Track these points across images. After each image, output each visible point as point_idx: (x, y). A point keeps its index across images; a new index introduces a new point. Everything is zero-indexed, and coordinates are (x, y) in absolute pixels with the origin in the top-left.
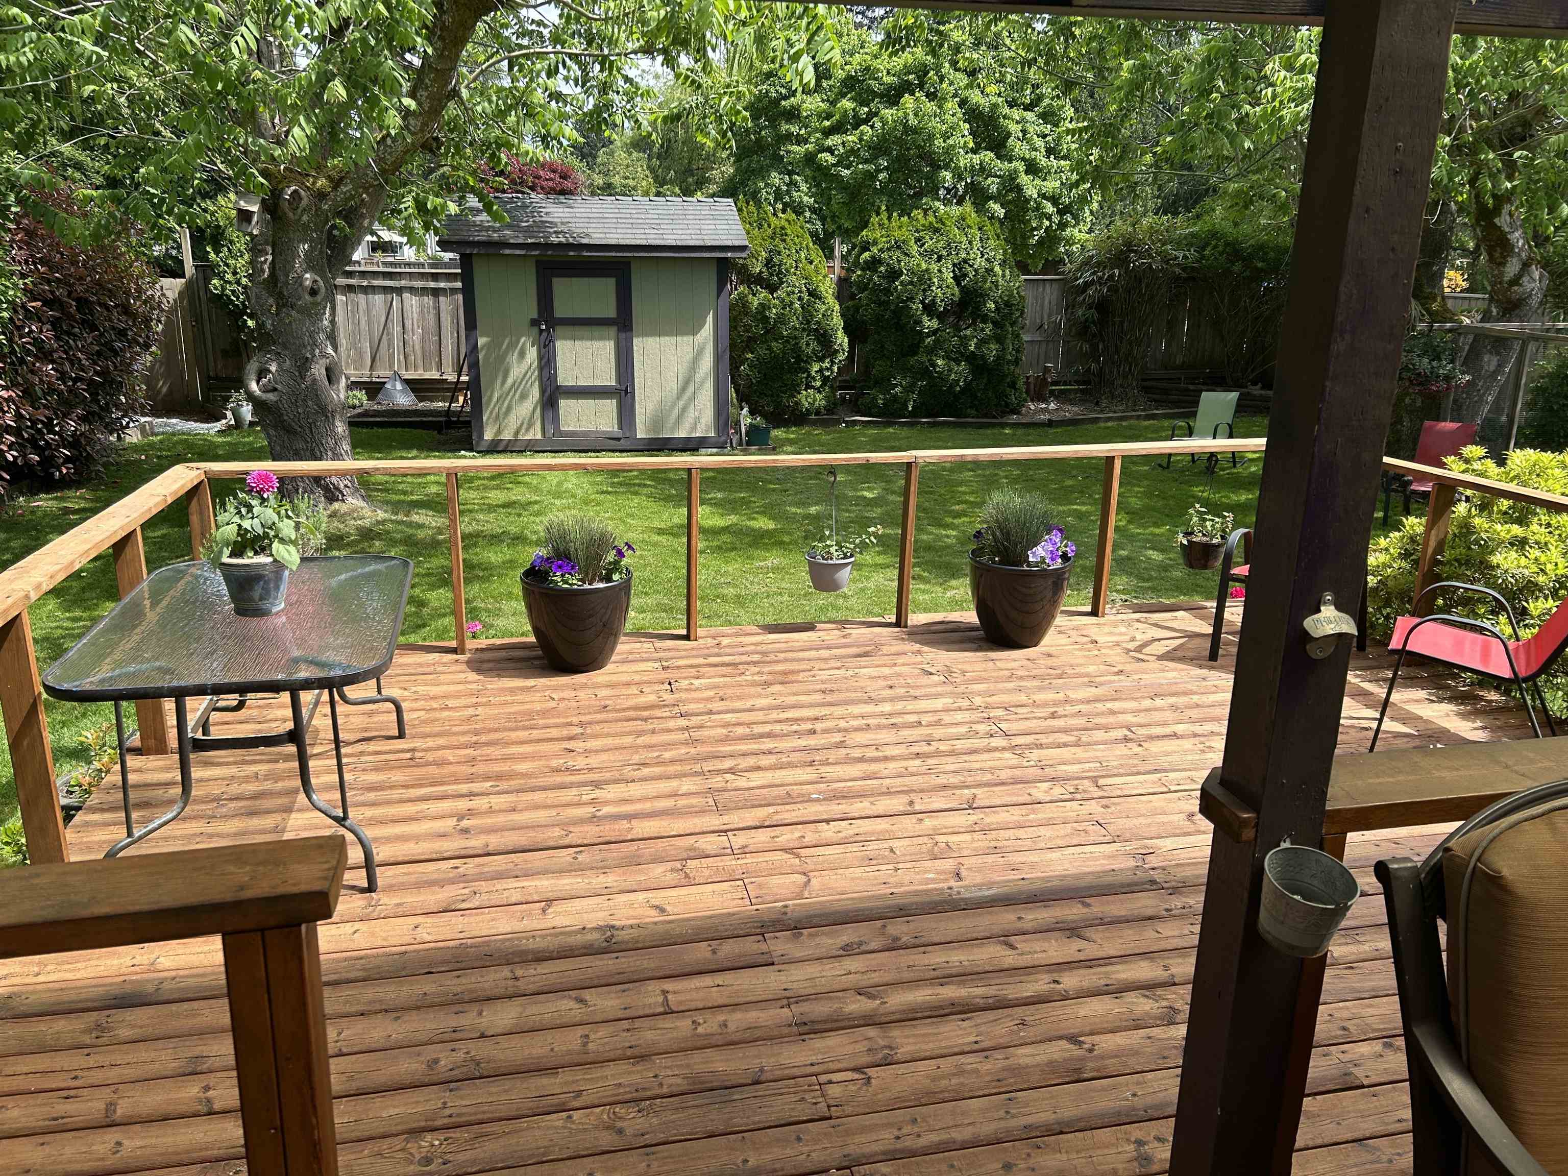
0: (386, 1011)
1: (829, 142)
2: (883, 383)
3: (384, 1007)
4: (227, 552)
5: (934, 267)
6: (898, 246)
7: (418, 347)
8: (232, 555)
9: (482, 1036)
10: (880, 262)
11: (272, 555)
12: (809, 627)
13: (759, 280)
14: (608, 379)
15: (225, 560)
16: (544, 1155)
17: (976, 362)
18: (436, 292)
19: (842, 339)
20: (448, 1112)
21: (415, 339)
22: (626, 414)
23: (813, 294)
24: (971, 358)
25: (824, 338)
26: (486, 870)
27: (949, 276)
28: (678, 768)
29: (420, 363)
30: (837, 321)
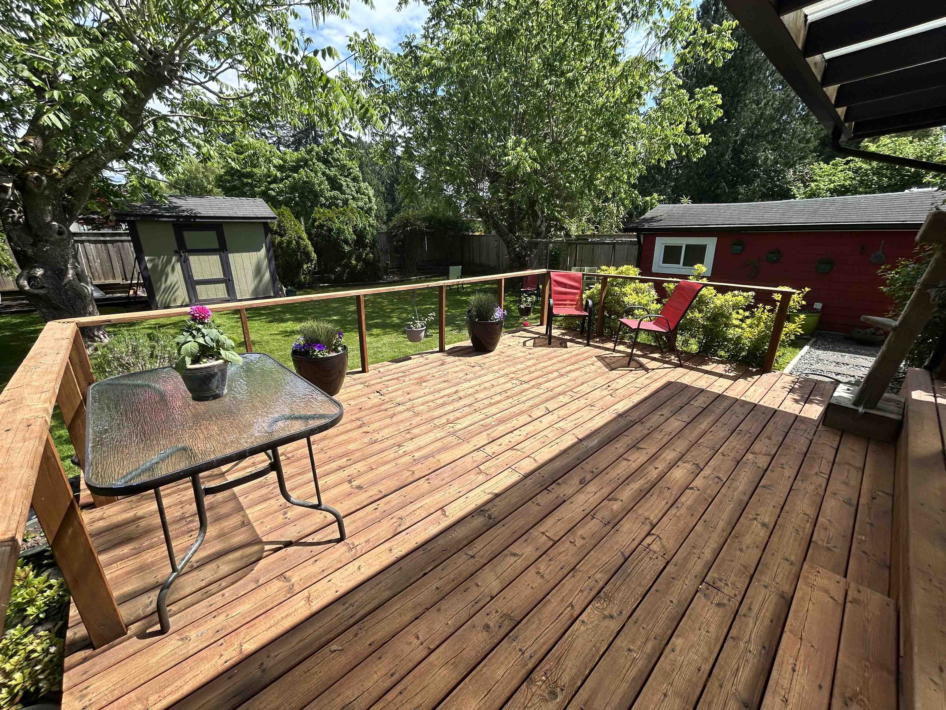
0: (428, 609)
1: (272, 186)
2: (332, 271)
3: (424, 607)
4: (188, 360)
5: (345, 227)
6: (330, 219)
7: (99, 269)
8: (194, 362)
9: (492, 598)
10: (324, 226)
11: (223, 359)
12: (408, 358)
13: (276, 233)
14: (219, 275)
15: (189, 366)
16: (598, 651)
17: (366, 262)
18: (105, 242)
19: (314, 255)
20: (527, 655)
21: (97, 264)
22: (231, 289)
23: (299, 238)
24: (364, 260)
25: (307, 254)
26: (392, 504)
27: (351, 230)
28: (423, 428)
29: (101, 276)
30: (311, 248)
